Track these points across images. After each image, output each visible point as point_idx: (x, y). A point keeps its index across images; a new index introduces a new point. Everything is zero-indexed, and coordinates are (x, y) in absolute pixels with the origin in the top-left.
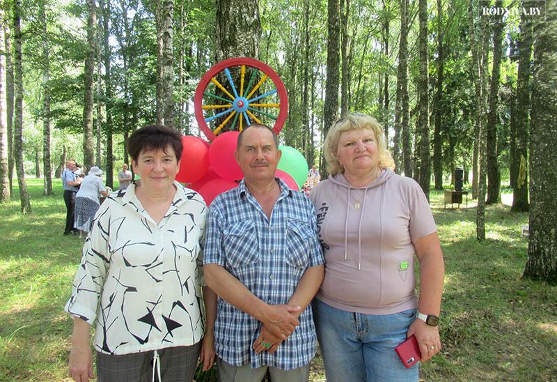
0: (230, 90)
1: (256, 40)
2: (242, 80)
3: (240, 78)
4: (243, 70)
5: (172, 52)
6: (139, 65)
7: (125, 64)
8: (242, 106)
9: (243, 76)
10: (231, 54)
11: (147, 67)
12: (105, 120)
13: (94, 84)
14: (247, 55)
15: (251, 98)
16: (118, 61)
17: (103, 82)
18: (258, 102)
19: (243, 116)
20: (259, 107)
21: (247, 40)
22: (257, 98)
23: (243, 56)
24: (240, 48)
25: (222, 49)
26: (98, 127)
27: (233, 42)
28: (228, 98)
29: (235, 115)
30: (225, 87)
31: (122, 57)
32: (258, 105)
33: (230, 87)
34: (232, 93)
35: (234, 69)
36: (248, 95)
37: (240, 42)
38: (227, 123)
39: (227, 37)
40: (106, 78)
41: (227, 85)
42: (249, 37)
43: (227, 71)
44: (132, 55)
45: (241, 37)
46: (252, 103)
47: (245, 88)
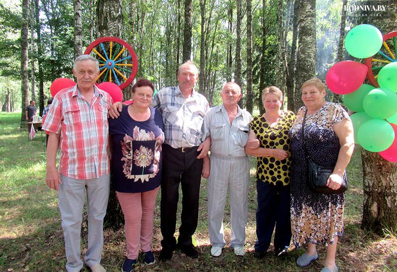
0: (104, 56)
1: (120, 26)
2: (111, 50)
3: (109, 49)
4: (111, 44)
5: (81, 27)
6: (62, 32)
7: (51, 32)
8: (111, 65)
9: (111, 47)
10: (104, 34)
11: (67, 34)
12: (37, 71)
13: (29, 46)
14: (114, 35)
15: (117, 60)
16: (46, 30)
17: (35, 44)
18: (121, 63)
19: (112, 71)
20: (122, 66)
21: (114, 26)
22: (120, 60)
23: (112, 36)
24: (110, 31)
25: (99, 31)
26: (32, 76)
27: (106, 28)
28: (103, 61)
29: (107, 70)
30: (101, 54)
31: (49, 27)
32: (121, 65)
33: (104, 54)
34: (105, 58)
35: (106, 43)
36: (115, 58)
37: (110, 28)
38: (103, 74)
39: (102, 24)
40: (38, 41)
41: (102, 53)
42: (115, 25)
43: (102, 45)
44: (56, 25)
45: (111, 25)
46: (118, 63)
47: (113, 54)
